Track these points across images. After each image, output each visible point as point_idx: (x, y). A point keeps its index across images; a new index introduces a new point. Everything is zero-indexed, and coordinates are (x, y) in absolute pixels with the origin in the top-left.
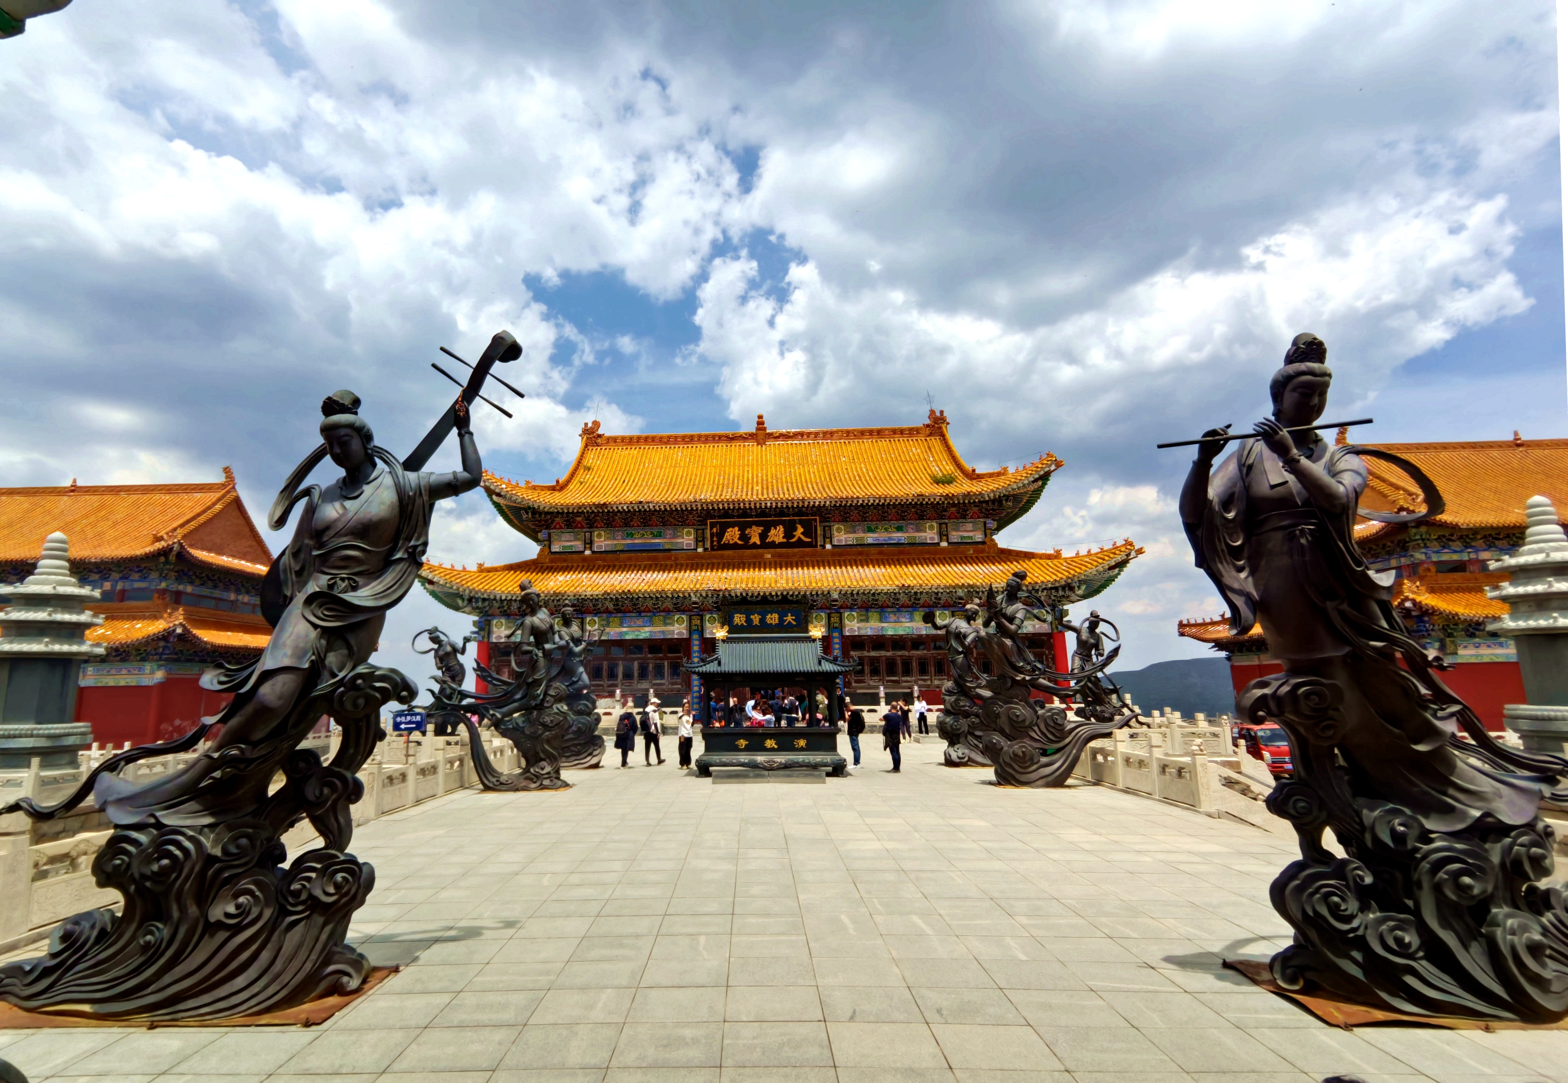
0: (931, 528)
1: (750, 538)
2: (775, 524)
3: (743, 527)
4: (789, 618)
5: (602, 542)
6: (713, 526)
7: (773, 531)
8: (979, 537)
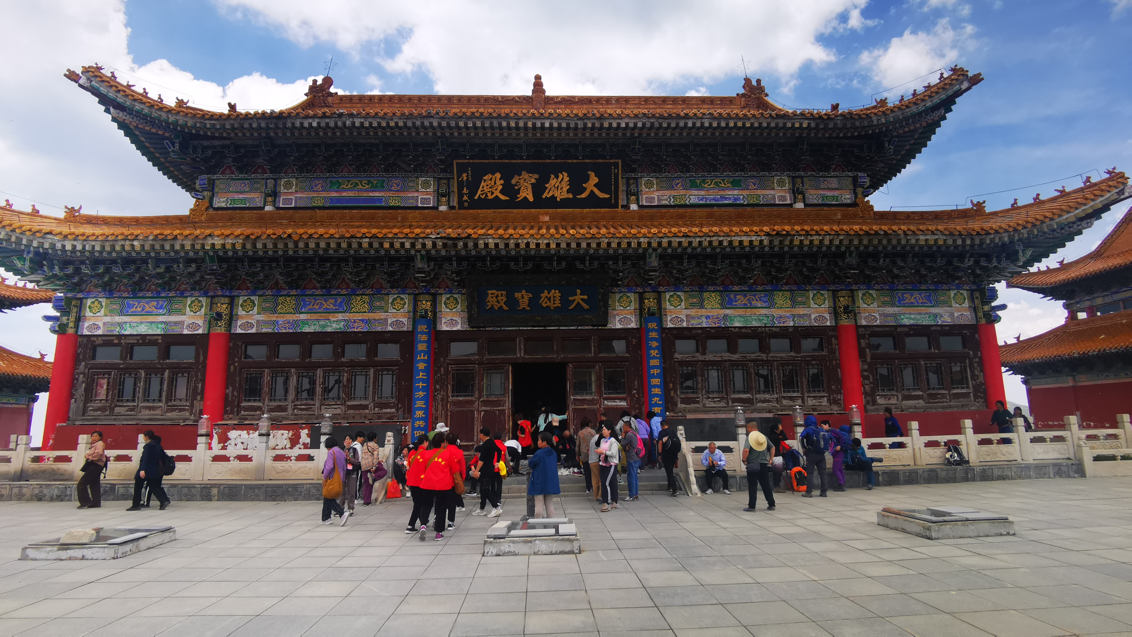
0: (782, 184)
1: (518, 191)
2: (557, 170)
3: (508, 174)
4: (579, 298)
5: (291, 193)
6: (463, 169)
7: (553, 181)
8: (847, 197)
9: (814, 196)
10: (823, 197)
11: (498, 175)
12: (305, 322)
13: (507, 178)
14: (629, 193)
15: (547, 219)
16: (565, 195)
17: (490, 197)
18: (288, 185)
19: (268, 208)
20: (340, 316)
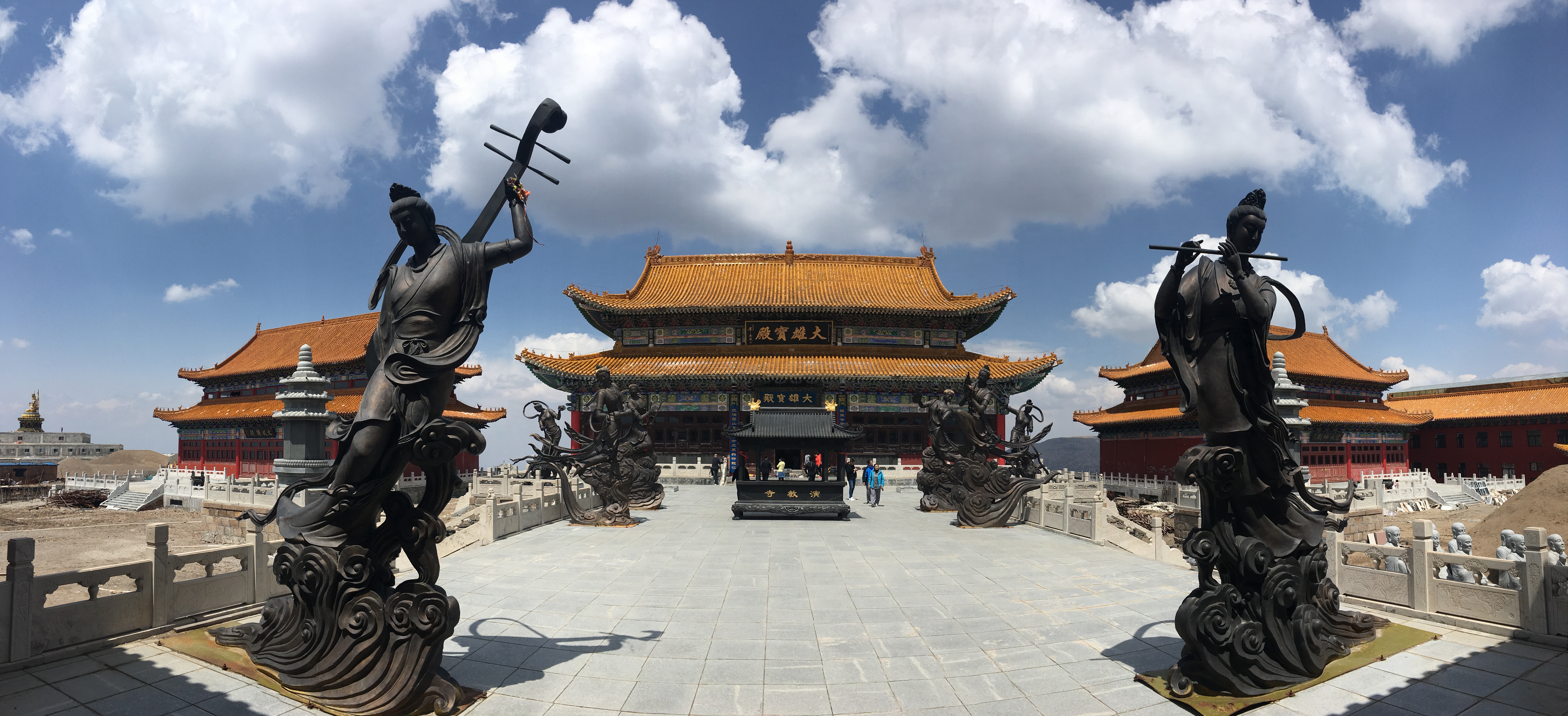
0: (918, 334)
1: (778, 336)
2: (799, 325)
3: (773, 328)
4: (807, 398)
5: (661, 337)
6: (749, 325)
7: (797, 331)
8: (952, 342)
9: (935, 341)
10: (940, 342)
11: (768, 328)
12: (681, 406)
13: (772, 330)
14: (837, 337)
15: (793, 350)
16: (803, 338)
17: (763, 338)
18: (660, 333)
19: (651, 345)
20: (696, 404)
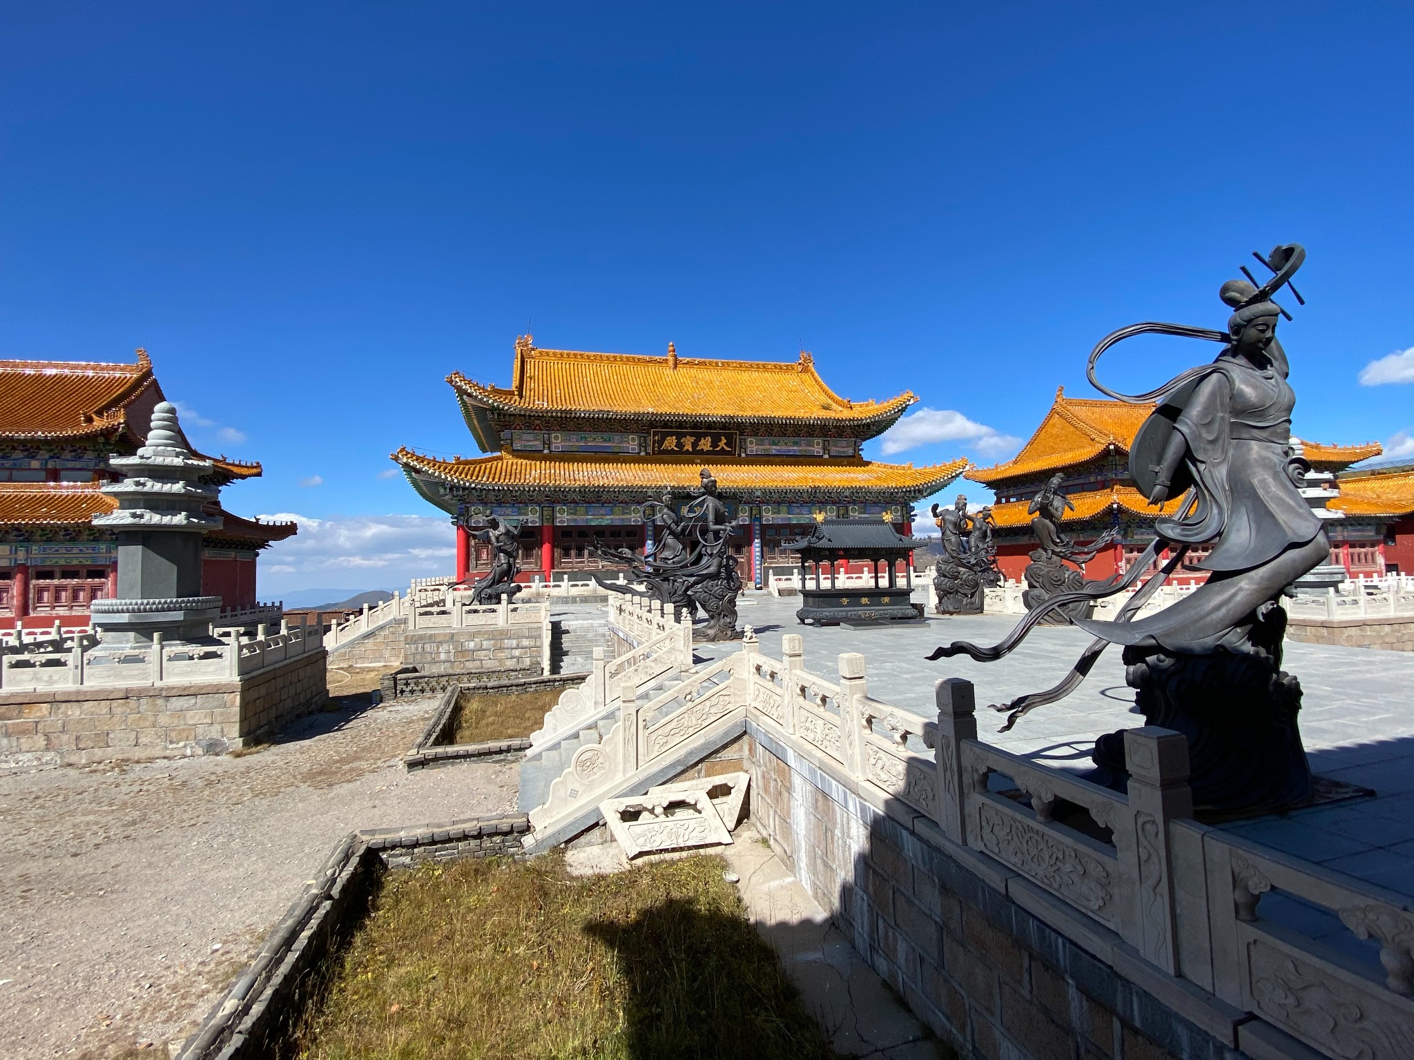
0: (818, 444)
1: (684, 446)
2: (705, 435)
3: (680, 436)
5: (559, 442)
6: (655, 434)
7: (703, 441)
8: (850, 452)
9: (834, 450)
10: (839, 452)
11: (674, 437)
12: (591, 520)
14: (741, 447)
15: (697, 458)
16: (709, 448)
17: (669, 448)
18: (557, 438)
19: (546, 451)
20: (608, 517)
